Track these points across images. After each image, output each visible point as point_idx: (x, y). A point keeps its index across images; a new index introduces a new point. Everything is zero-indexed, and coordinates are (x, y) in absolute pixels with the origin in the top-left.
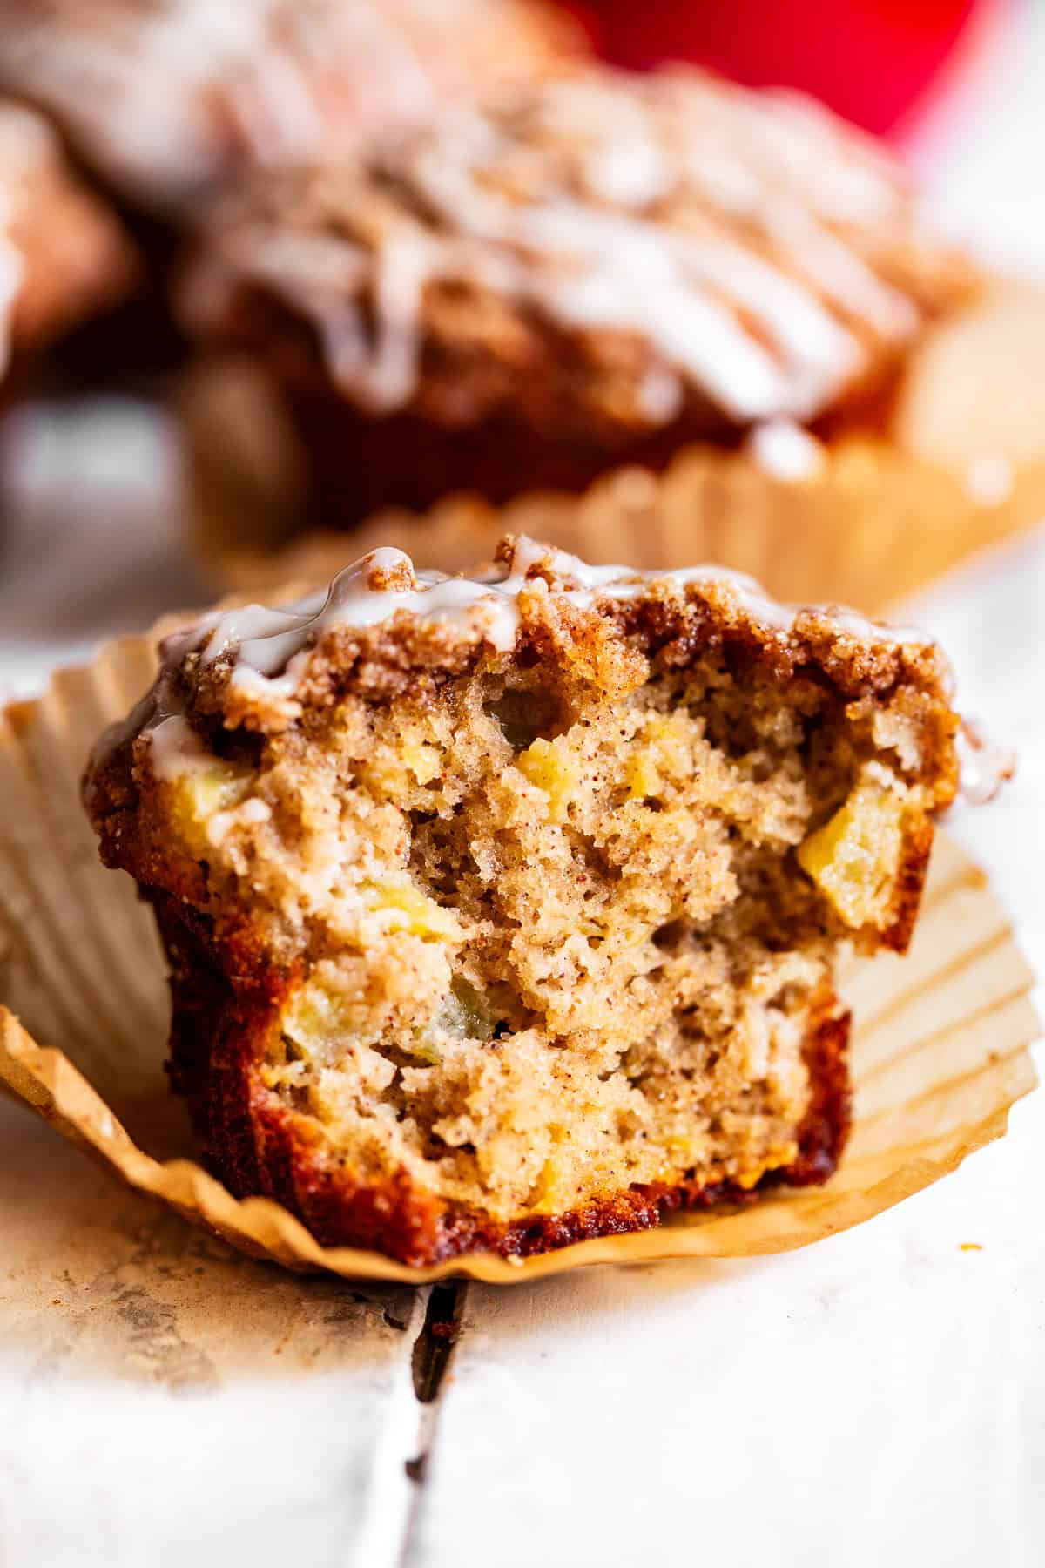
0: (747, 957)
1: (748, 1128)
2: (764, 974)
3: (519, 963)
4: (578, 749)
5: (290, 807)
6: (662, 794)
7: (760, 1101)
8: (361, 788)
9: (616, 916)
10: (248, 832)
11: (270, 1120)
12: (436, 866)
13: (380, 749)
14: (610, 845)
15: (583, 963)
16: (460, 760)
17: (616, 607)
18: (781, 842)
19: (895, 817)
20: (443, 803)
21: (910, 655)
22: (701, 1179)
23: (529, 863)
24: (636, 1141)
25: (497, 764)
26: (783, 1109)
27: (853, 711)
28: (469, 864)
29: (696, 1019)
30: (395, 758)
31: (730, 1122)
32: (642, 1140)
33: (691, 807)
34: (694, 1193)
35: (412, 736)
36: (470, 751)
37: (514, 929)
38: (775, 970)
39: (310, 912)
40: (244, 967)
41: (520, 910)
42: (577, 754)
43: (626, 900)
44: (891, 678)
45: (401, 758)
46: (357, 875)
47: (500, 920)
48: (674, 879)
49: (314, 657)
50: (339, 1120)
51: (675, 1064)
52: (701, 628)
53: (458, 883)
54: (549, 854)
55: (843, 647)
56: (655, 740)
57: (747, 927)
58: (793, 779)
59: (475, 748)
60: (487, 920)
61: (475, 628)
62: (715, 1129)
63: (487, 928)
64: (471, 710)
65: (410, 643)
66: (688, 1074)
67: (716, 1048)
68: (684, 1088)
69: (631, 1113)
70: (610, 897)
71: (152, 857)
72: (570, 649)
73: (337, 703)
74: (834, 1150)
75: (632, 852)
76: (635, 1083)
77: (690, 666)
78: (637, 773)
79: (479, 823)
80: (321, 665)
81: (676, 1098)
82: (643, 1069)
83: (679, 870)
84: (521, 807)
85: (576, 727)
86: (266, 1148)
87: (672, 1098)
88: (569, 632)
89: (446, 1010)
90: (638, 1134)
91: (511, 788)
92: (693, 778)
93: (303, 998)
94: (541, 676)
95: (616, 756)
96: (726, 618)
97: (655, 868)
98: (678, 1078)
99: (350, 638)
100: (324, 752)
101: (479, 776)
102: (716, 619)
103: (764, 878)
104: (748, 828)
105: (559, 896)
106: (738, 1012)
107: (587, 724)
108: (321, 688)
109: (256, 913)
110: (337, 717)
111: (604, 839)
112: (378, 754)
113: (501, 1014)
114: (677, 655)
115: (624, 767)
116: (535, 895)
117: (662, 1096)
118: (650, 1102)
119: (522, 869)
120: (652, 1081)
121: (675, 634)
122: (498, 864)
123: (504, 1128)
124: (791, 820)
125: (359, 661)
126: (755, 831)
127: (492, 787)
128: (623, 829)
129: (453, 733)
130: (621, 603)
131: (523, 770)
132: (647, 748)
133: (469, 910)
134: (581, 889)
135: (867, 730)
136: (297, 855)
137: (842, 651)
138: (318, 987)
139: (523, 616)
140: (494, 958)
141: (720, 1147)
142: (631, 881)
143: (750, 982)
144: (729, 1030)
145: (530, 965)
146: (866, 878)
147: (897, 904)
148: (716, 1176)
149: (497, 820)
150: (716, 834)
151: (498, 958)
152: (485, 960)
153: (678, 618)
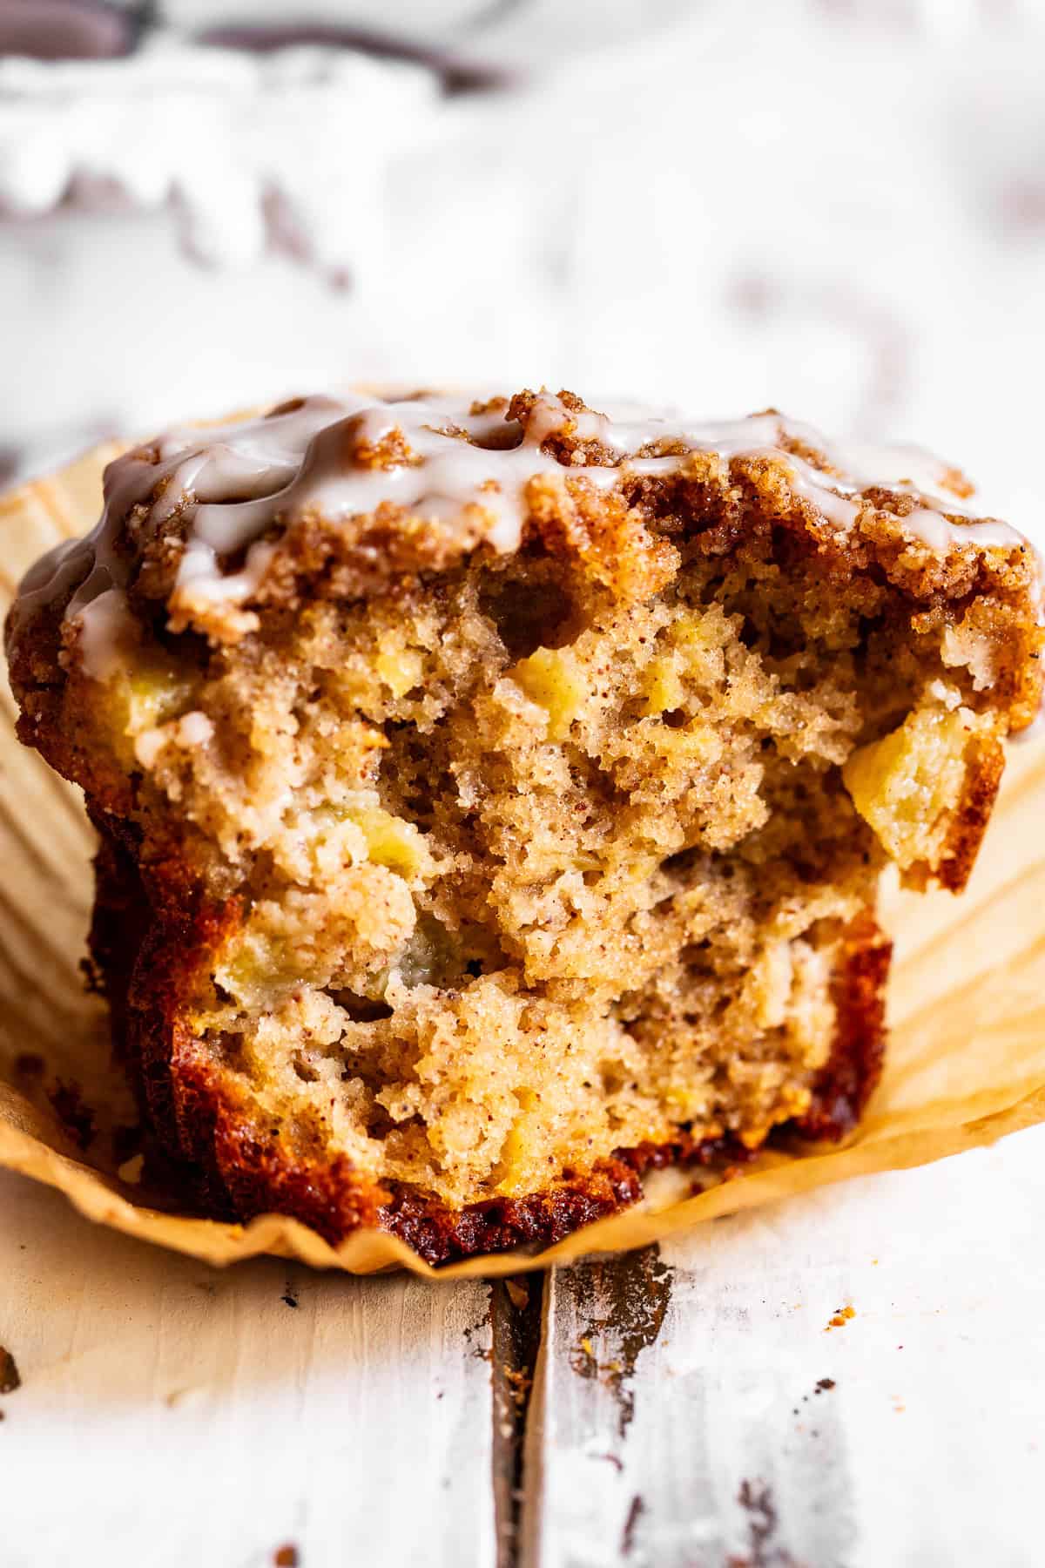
0: (773, 885)
1: (759, 1077)
2: (791, 912)
3: (500, 906)
4: (587, 660)
5: (239, 724)
6: (685, 706)
7: (775, 1045)
8: (327, 700)
9: (619, 851)
10: (185, 752)
11: (194, 1077)
12: (411, 783)
13: (352, 657)
14: (618, 768)
15: (577, 904)
16: (447, 668)
17: (647, 487)
18: (823, 761)
19: (959, 747)
20: (422, 715)
21: (992, 563)
22: (698, 1133)
23: (520, 791)
24: (624, 1096)
25: (490, 672)
26: (802, 1053)
27: (920, 623)
28: (449, 784)
29: (706, 956)
30: (368, 670)
31: (739, 1071)
32: (632, 1093)
33: (718, 725)
34: (687, 1150)
35: (390, 642)
36: (460, 657)
37: (495, 867)
38: (804, 907)
39: (255, 845)
40: (173, 899)
41: (505, 843)
42: (585, 668)
43: (631, 831)
44: (969, 587)
45: (374, 671)
46: (315, 798)
47: (480, 854)
48: (691, 808)
49: (278, 555)
50: (274, 1081)
51: (677, 1008)
52: (746, 515)
53: (435, 803)
54: (544, 781)
55: (913, 557)
56: (681, 643)
57: (776, 852)
58: (842, 687)
59: (465, 654)
60: (465, 854)
61: (472, 532)
62: (720, 1076)
63: (465, 862)
64: (464, 609)
65: (393, 548)
66: (691, 1019)
67: (727, 991)
68: (686, 1035)
69: (620, 1063)
70: (613, 828)
71: (74, 758)
72: (585, 548)
73: (302, 607)
74: (858, 1101)
75: (644, 776)
76: (628, 1027)
77: (731, 554)
78: (657, 683)
79: (464, 742)
80: (288, 565)
81: (675, 1047)
82: (638, 1012)
83: (698, 797)
84: (513, 728)
85: (587, 635)
86: (186, 1108)
87: (671, 1048)
88: (586, 528)
89: (410, 950)
90: (627, 1085)
91: (504, 705)
92: (724, 686)
93: (239, 943)
94: (550, 571)
95: (633, 662)
96: (776, 508)
97: (669, 795)
98: (680, 1024)
99: (323, 534)
100: (284, 661)
101: (468, 685)
102: (765, 507)
103: (801, 793)
104: (785, 742)
105: (552, 828)
106: (758, 950)
107: (600, 630)
108: (284, 592)
109: (189, 844)
110: (302, 622)
111: (611, 762)
112: (349, 664)
113: (476, 954)
114: (715, 543)
115: (641, 677)
116: (525, 828)
117: (660, 1043)
118: (645, 1050)
119: (511, 797)
120: (648, 1025)
121: (715, 520)
122: (483, 786)
123: (459, 1097)
124: (836, 736)
125: (332, 562)
126: (793, 748)
127: (481, 702)
128: (635, 752)
129: (440, 633)
130: (653, 480)
131: (520, 682)
132: (671, 655)
133: (446, 837)
134: (580, 818)
135: (935, 643)
136: (242, 782)
137: (911, 562)
138: (259, 930)
139: (532, 510)
140: (471, 895)
141: (723, 1098)
142: (639, 811)
143: (775, 918)
144: (744, 971)
145: (512, 908)
146: (920, 815)
147: (954, 841)
148: (715, 1130)
149: (486, 740)
150: (747, 750)
151: (476, 895)
152: (460, 896)
153: (719, 503)
